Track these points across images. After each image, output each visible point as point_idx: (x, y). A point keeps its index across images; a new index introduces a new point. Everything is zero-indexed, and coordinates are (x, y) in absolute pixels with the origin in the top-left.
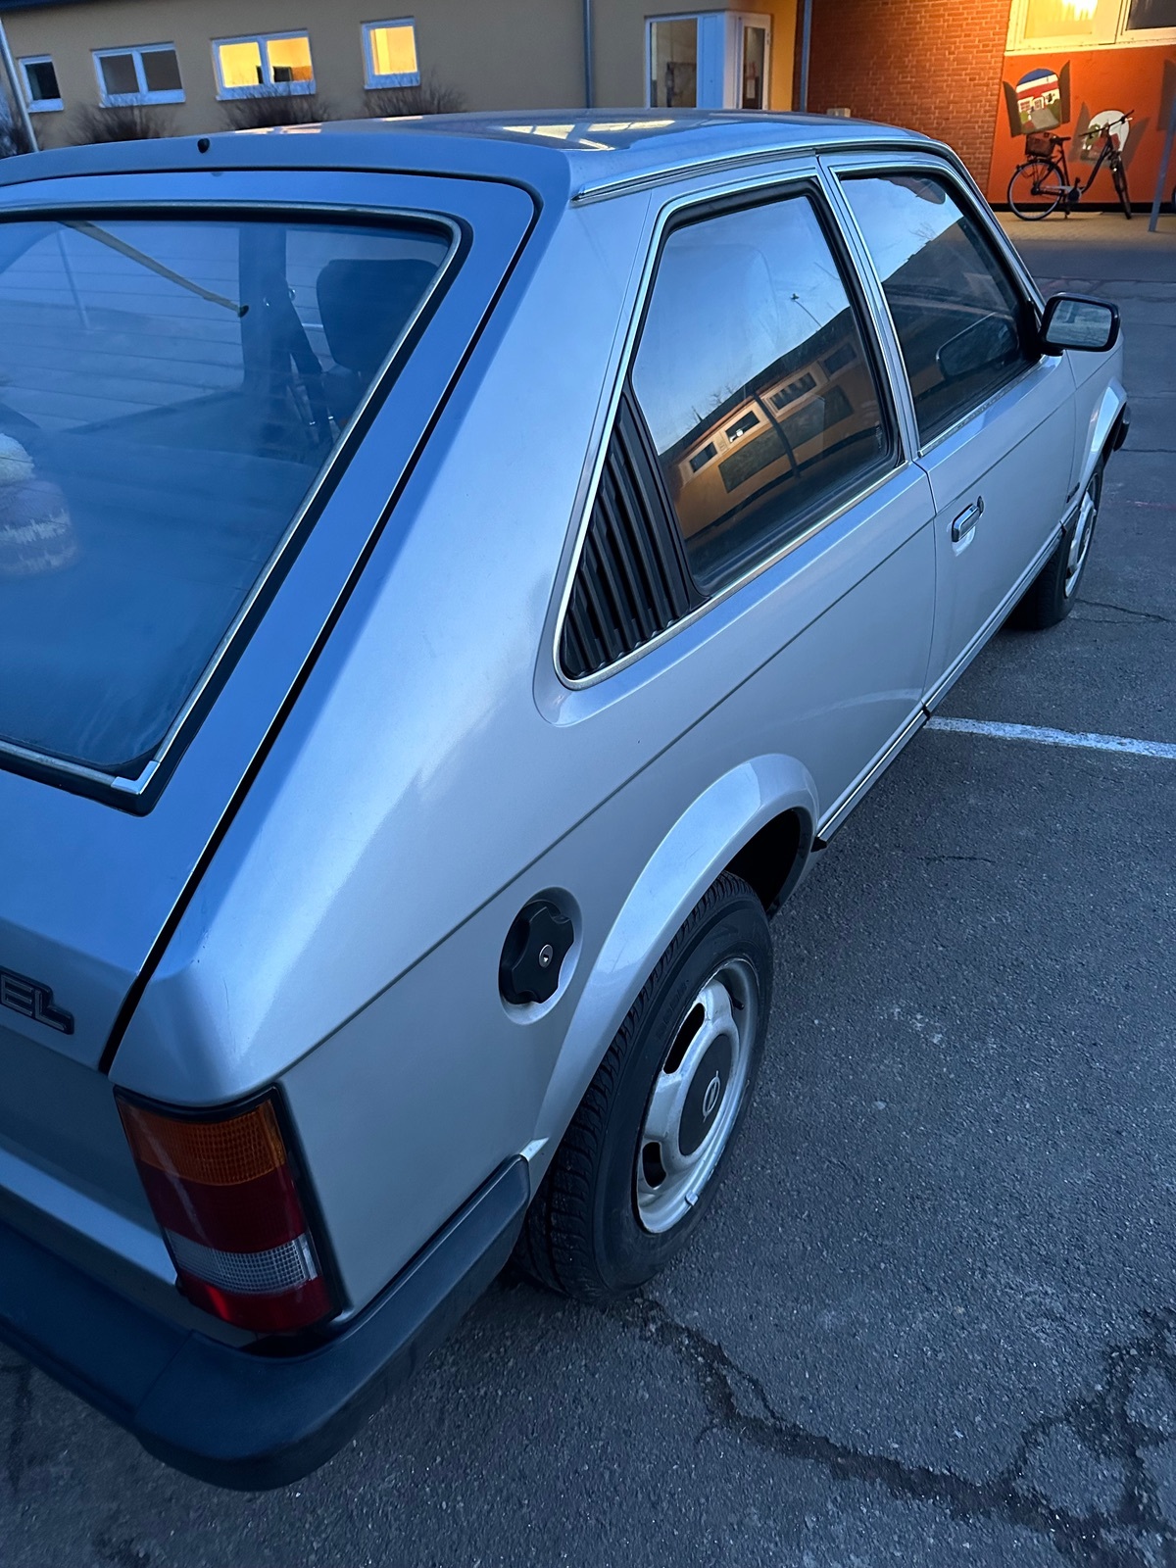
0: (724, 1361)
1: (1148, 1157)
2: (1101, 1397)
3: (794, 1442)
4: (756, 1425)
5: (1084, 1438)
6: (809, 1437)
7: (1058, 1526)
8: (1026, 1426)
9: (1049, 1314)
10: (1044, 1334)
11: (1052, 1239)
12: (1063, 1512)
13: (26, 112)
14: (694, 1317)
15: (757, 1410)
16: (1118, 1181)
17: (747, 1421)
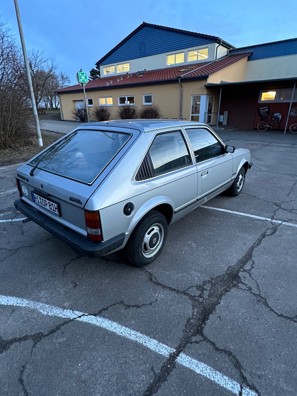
0: (152, 275)
1: (220, 262)
2: (201, 285)
3: (159, 284)
4: (154, 282)
5: (197, 288)
6: (161, 284)
7: (190, 296)
8: (190, 286)
9: (198, 276)
10: (196, 278)
11: (201, 269)
12: (191, 295)
13: (87, 106)
14: (150, 271)
15: (155, 280)
16: (214, 264)
17: (153, 281)
